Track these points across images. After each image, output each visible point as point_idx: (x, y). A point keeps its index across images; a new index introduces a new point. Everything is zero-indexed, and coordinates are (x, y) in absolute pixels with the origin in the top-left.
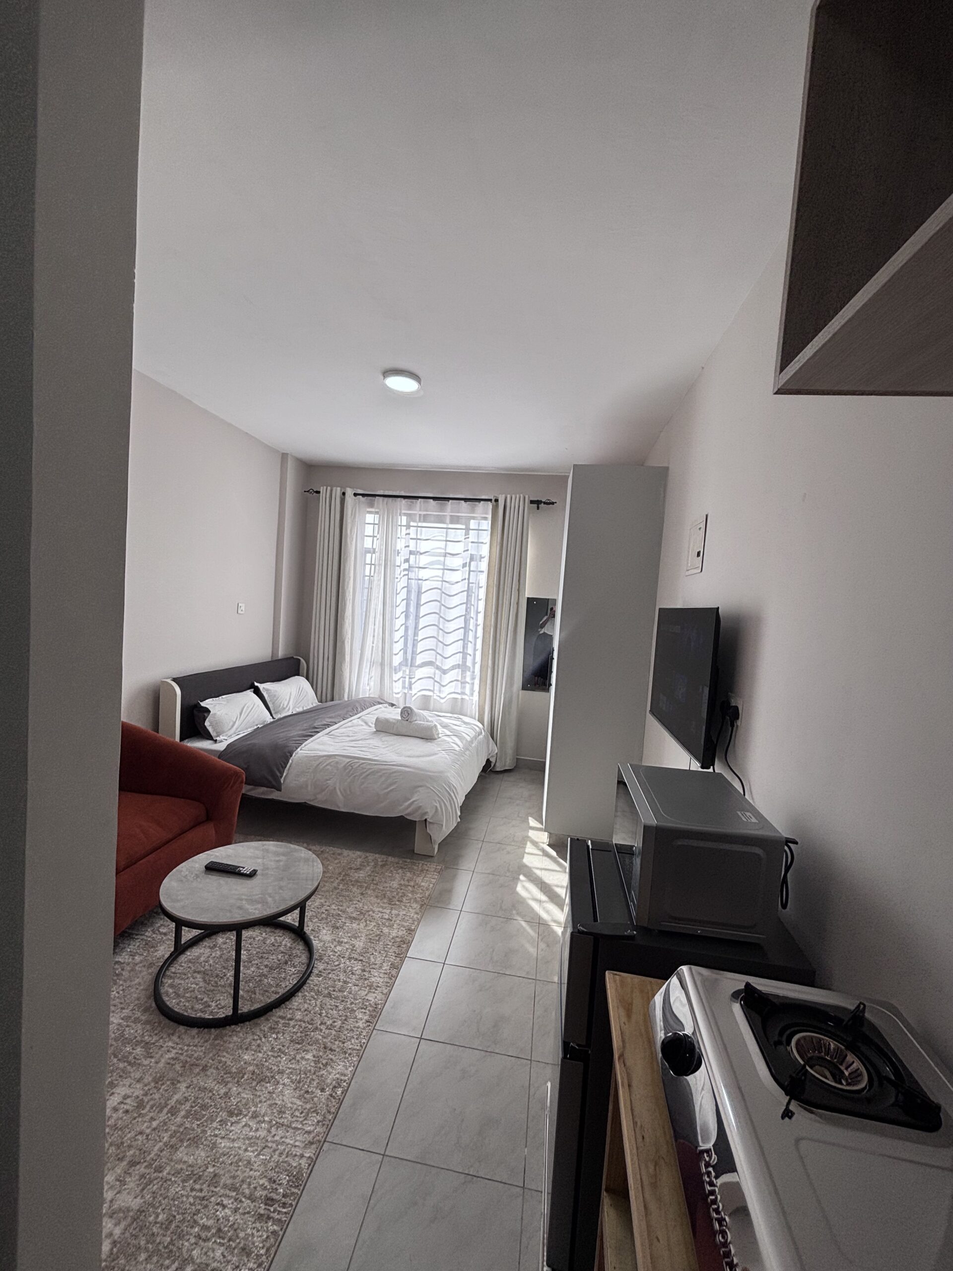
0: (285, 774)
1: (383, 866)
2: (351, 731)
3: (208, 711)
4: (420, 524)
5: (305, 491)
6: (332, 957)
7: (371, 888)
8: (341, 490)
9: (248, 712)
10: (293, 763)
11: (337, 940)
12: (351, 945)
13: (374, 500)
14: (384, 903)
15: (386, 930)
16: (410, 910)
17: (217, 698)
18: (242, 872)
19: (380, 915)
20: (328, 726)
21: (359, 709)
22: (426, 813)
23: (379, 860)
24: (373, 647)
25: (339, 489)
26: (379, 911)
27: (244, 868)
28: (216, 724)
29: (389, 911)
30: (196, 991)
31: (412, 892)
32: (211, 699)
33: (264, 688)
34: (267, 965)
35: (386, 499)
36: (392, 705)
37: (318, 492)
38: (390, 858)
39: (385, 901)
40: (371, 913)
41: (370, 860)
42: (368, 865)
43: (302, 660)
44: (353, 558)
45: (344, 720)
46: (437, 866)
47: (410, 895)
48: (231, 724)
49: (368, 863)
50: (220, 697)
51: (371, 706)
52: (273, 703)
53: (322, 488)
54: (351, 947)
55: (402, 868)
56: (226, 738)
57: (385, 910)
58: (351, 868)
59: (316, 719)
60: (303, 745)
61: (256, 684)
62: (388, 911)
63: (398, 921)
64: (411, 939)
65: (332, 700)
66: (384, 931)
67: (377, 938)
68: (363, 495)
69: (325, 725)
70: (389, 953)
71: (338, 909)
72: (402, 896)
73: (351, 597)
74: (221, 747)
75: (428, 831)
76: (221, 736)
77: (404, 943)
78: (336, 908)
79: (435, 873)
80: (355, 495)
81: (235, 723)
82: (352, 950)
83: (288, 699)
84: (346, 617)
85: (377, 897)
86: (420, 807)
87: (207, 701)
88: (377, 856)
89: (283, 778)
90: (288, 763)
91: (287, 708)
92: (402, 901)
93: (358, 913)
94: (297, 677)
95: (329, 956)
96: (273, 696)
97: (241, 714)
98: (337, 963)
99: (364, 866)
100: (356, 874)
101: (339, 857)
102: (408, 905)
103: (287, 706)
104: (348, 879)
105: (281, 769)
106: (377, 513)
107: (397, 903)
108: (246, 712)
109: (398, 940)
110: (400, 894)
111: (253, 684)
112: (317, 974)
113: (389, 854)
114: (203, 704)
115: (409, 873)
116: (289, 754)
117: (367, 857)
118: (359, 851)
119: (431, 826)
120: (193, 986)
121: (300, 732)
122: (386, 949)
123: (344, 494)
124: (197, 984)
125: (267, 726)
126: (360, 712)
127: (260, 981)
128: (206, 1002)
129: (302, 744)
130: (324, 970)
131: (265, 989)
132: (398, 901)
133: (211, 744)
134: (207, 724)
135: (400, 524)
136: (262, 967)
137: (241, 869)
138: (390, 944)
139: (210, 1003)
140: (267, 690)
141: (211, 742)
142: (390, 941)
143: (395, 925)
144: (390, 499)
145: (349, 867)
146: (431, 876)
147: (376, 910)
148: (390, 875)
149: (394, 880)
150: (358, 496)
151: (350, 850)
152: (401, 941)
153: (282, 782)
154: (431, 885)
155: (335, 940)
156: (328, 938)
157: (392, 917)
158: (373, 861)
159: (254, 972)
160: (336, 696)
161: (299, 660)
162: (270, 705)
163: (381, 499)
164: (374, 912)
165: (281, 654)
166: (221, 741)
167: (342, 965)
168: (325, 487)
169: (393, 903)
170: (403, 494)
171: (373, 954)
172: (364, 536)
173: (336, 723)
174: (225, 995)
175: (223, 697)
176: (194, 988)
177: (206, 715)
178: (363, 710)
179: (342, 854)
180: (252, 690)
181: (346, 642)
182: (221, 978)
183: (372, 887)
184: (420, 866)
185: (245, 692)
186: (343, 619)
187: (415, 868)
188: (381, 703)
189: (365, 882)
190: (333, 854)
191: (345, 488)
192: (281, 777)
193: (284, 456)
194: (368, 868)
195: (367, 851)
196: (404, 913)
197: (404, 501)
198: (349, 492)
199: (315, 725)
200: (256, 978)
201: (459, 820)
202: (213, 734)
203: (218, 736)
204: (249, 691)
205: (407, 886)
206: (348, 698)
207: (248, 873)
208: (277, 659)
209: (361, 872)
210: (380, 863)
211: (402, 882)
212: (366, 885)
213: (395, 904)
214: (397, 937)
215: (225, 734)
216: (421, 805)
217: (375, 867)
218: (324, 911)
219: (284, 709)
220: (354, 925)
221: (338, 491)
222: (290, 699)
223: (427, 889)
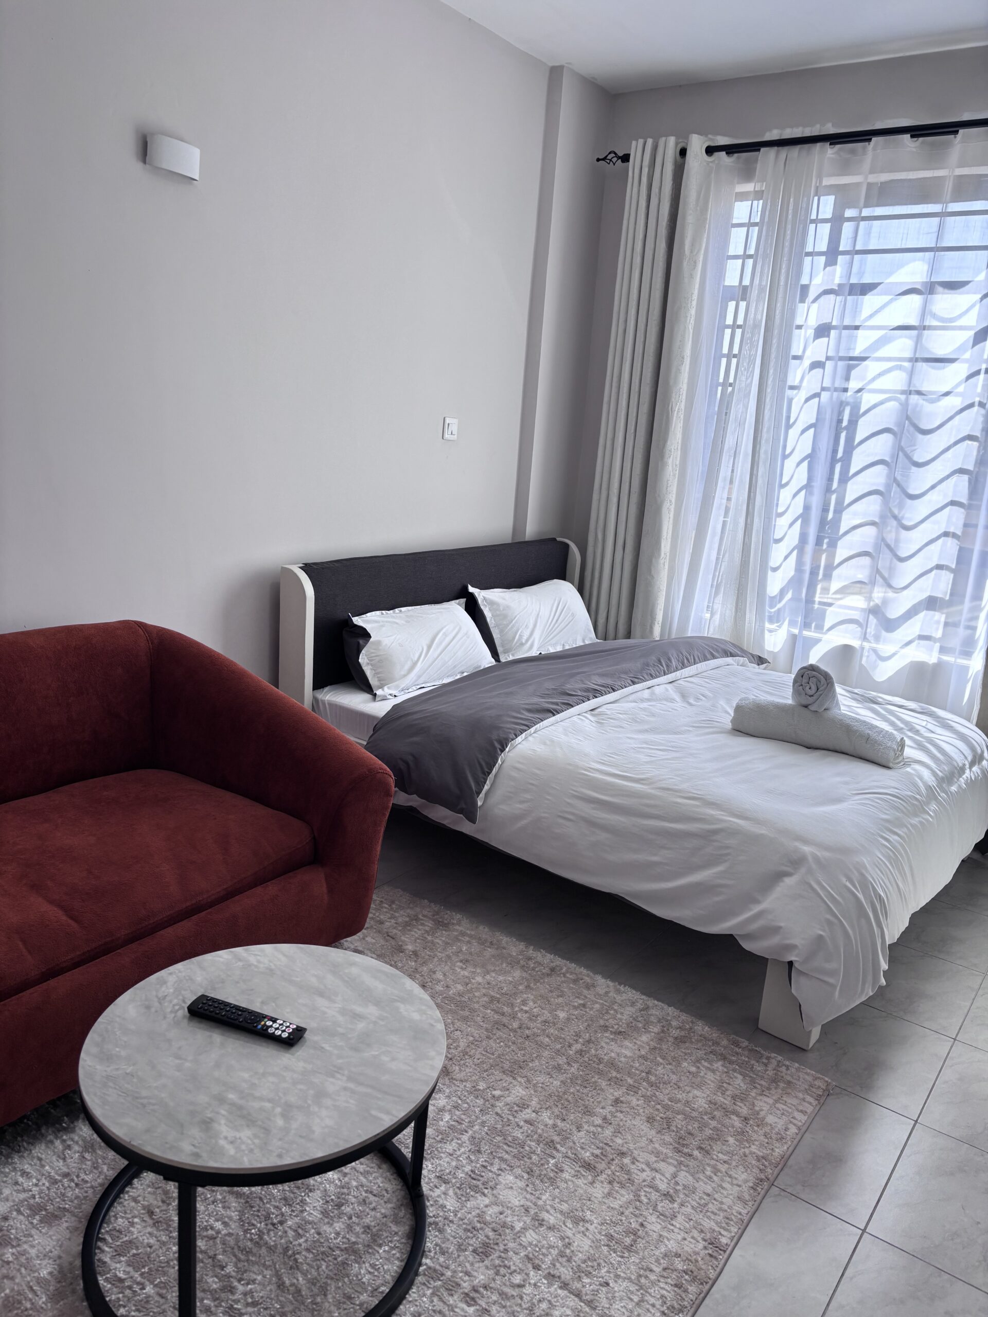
0: (486, 787)
1: (679, 1041)
2: (644, 709)
3: (365, 635)
4: (866, 212)
5: (598, 160)
6: (511, 1253)
7: (642, 1091)
8: (677, 144)
9: (444, 644)
10: (505, 765)
11: (532, 1212)
12: (562, 1239)
13: (756, 161)
14: (664, 1144)
15: (654, 1225)
16: (725, 1185)
17: (391, 611)
18: (271, 1031)
19: (647, 1175)
20: (596, 693)
21: (674, 663)
22: (790, 948)
23: (674, 1023)
24: (724, 523)
25: (672, 140)
26: (648, 1164)
27: (274, 1020)
28: (381, 662)
29: (672, 1169)
30: (218, 1241)
31: (741, 1134)
32: (378, 613)
33: (485, 598)
34: (368, 1227)
35: (784, 151)
36: (761, 661)
37: (626, 158)
38: (700, 1023)
39: (667, 1138)
40: (626, 1161)
41: (653, 1019)
42: (647, 1032)
43: (573, 546)
44: (693, 312)
45: (634, 683)
46: (816, 1079)
47: (731, 1140)
48: (409, 664)
49: (647, 1023)
50: (397, 610)
51: (706, 659)
52: (501, 631)
53: (634, 143)
54: (560, 1244)
55: (724, 1058)
56: (394, 692)
57: (662, 1165)
58: (605, 1028)
59: (573, 675)
60: (532, 730)
61: (471, 589)
62: (669, 1170)
63: (689, 1210)
64: (712, 1274)
65: (628, 635)
66: (649, 1227)
67: (628, 1241)
68: (730, 149)
69: (587, 690)
70: (648, 1298)
71: (555, 1126)
72: (711, 1138)
73: (683, 406)
74: (380, 709)
75: (793, 991)
76: (386, 688)
77: (694, 1279)
78: (551, 1122)
79: (809, 1098)
80: (710, 151)
81: (415, 664)
82: (562, 1254)
83: (531, 626)
84: (667, 452)
85: (650, 1120)
86: (776, 930)
87: (368, 614)
88: (671, 1010)
89: (482, 795)
90: (494, 766)
91: (529, 643)
92: (708, 1152)
93: (598, 1152)
94: (556, 581)
95: (506, 1251)
96: (504, 615)
97: (429, 647)
98: (517, 1279)
99: (636, 1029)
100: (614, 1046)
101: (585, 992)
102: (723, 1168)
103: (527, 641)
104: (593, 1052)
105: (481, 775)
106: (758, 195)
107: (696, 1153)
108: (441, 643)
109: (679, 1265)
110: (708, 1132)
111: (467, 588)
112: (467, 1295)
113: (700, 1014)
114: (357, 620)
115: (740, 1077)
116: (498, 746)
117: (647, 1008)
118: (633, 987)
119: (803, 980)
120: (218, 1225)
121: (536, 700)
122: (643, 1280)
123: (683, 152)
124: (225, 1224)
125: (477, 677)
126: (677, 670)
127: (344, 1263)
128: (229, 1276)
129: (529, 727)
130: (485, 1287)
131: (348, 1290)
132: (700, 1148)
133: (366, 702)
134: (363, 659)
135: (814, 217)
136: (358, 1229)
137: (269, 1023)
138: (657, 1270)
139: (236, 1284)
140: (491, 603)
141: (368, 696)
142: (657, 1261)
143: (680, 1218)
144: (795, 151)
145: (602, 1022)
146: (795, 1102)
147: (643, 1156)
148: (693, 1069)
149: (699, 1087)
150: (716, 154)
151: (613, 980)
152: (685, 1272)
153: (480, 803)
154: (793, 1130)
155: (527, 1210)
156: (515, 1199)
157: (676, 1191)
158: (659, 1021)
159: (338, 1234)
160: (637, 629)
161: (567, 546)
162: (496, 635)
163: (771, 152)
164: (634, 1161)
165: (531, 530)
166: (384, 699)
167: (528, 1290)
168: (641, 141)
169: (686, 1150)
170: (830, 129)
171: (607, 1284)
172: (724, 258)
173: (614, 690)
174: (268, 1273)
175: (403, 609)
176: (218, 1232)
177: (361, 642)
178: (684, 666)
179: (594, 986)
180: (463, 601)
181: (665, 510)
182: (273, 1224)
183: (644, 1087)
184: (770, 1067)
185: (445, 605)
186: (662, 455)
187: (759, 1068)
188: (732, 655)
189: (630, 1074)
190: (575, 981)
191: (687, 138)
192: (479, 793)
193: (555, 73)
194: (645, 1038)
195: (649, 994)
196: (709, 1189)
197: (830, 152)
198: (697, 145)
199: (568, 687)
200: (338, 1252)
201: (883, 982)
202: (373, 681)
203: (381, 687)
204: (453, 602)
205: (727, 1112)
206: (662, 634)
207: (285, 1035)
208: (522, 540)
209: (627, 1043)
210: (675, 1033)
211: (720, 1099)
212: (630, 1081)
213: (690, 1155)
214: (678, 1255)
215: (394, 684)
216: (782, 924)
217: (661, 1040)
218: (522, 1123)
219: (522, 644)
220: (580, 1182)
221: (670, 145)
222: (535, 626)
223: (781, 1139)
